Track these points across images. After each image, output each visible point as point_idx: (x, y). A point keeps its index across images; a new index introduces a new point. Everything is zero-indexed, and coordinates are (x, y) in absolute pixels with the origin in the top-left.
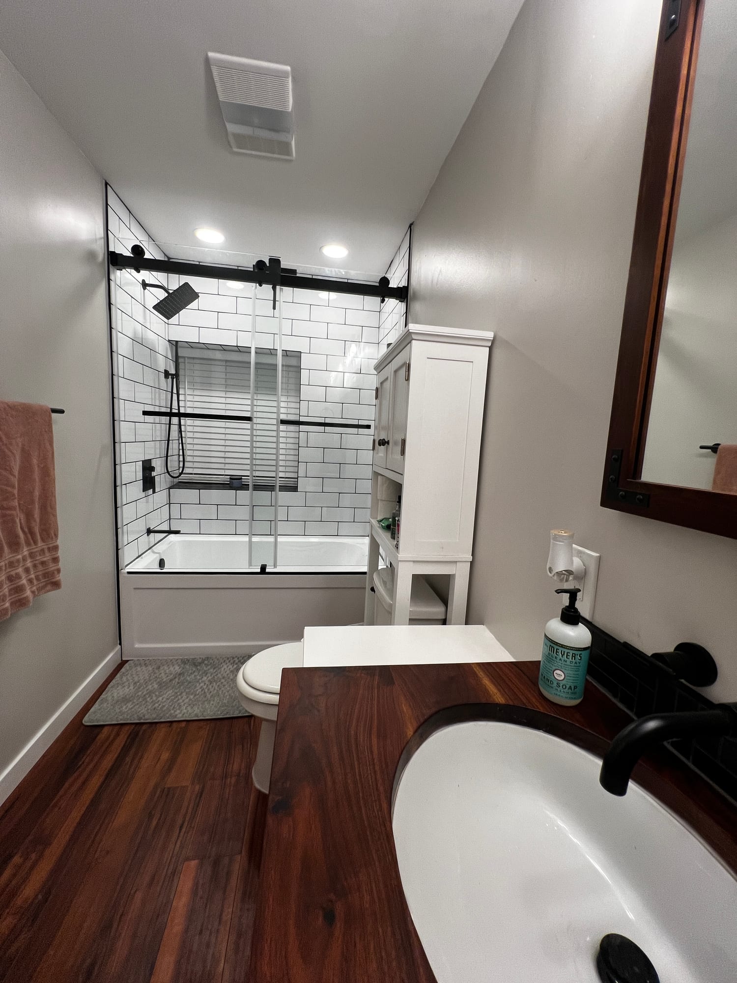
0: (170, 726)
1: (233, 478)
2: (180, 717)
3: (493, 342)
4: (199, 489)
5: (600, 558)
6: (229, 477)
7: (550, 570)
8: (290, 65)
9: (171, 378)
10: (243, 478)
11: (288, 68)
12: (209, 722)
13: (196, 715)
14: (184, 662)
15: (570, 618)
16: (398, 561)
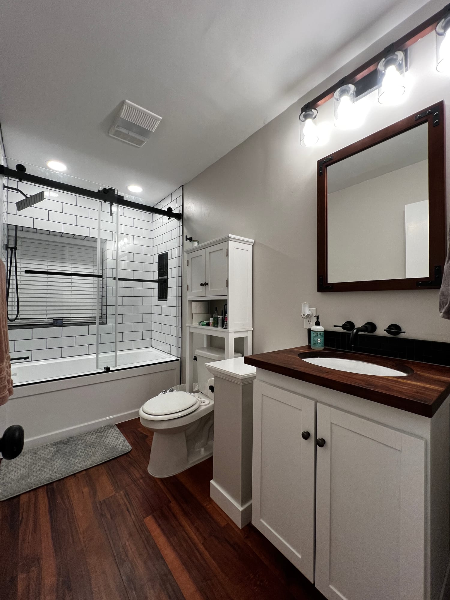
0: (75, 477)
1: (55, 320)
2: (79, 469)
3: (254, 243)
4: (32, 328)
5: (316, 309)
6: (53, 319)
7: (304, 315)
8: (162, 117)
9: (11, 250)
10: (63, 319)
11: (161, 118)
12: (101, 465)
13: (91, 465)
14: (55, 444)
15: (318, 324)
16: (229, 332)
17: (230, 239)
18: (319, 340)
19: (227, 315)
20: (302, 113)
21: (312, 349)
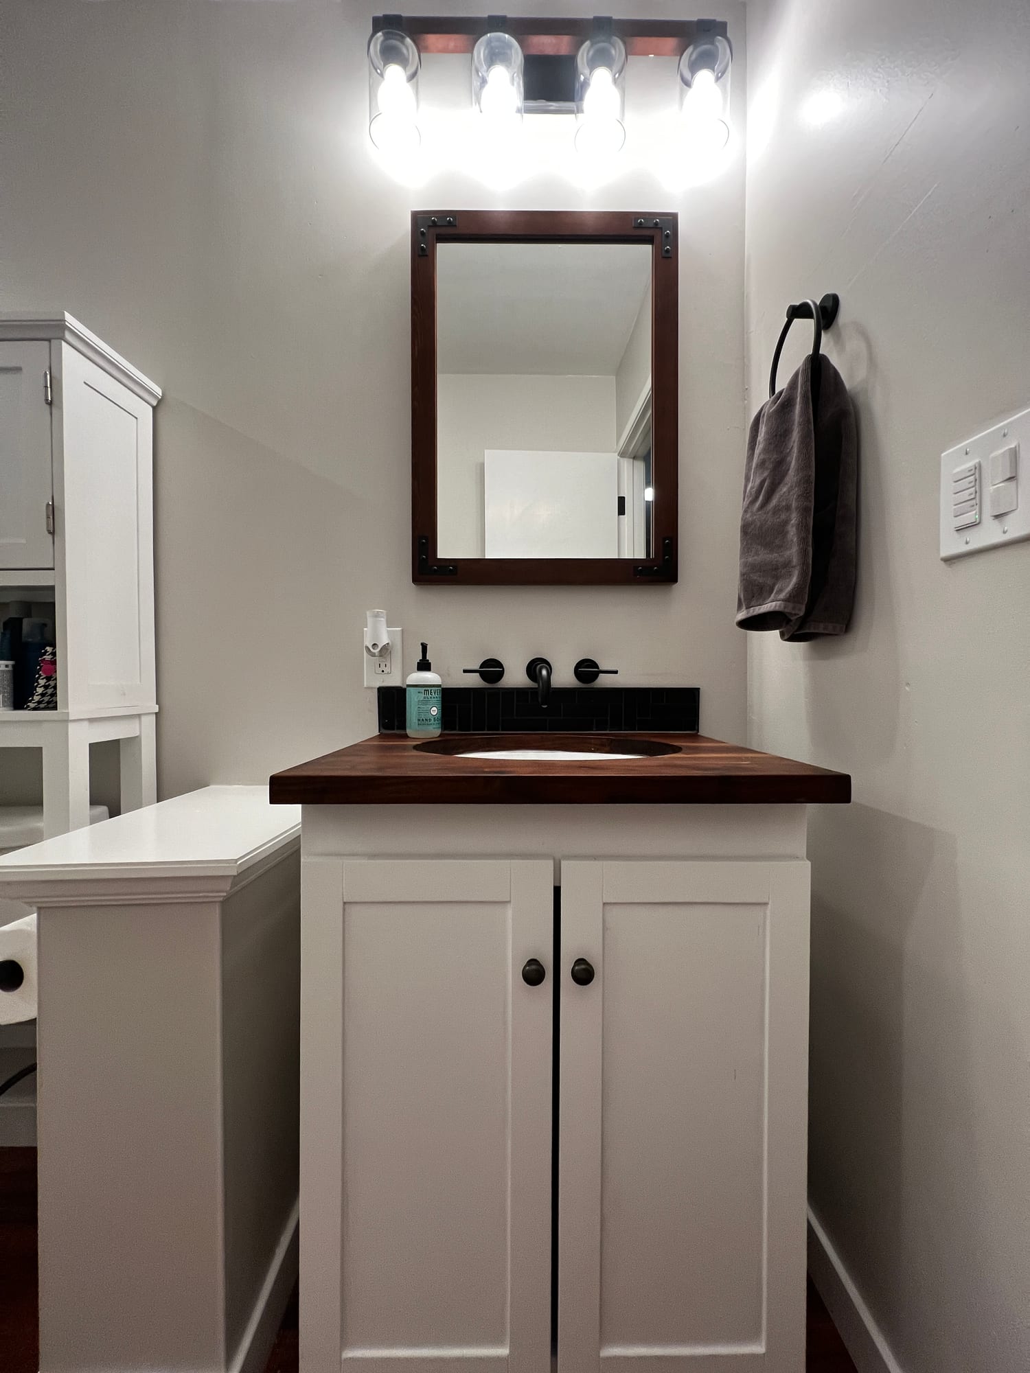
3: (161, 402)
5: (402, 631)
7: (375, 646)
15: (424, 666)
16: (66, 721)
17: (68, 336)
18: (435, 711)
19: (54, 654)
20: (375, 32)
21: (411, 738)
